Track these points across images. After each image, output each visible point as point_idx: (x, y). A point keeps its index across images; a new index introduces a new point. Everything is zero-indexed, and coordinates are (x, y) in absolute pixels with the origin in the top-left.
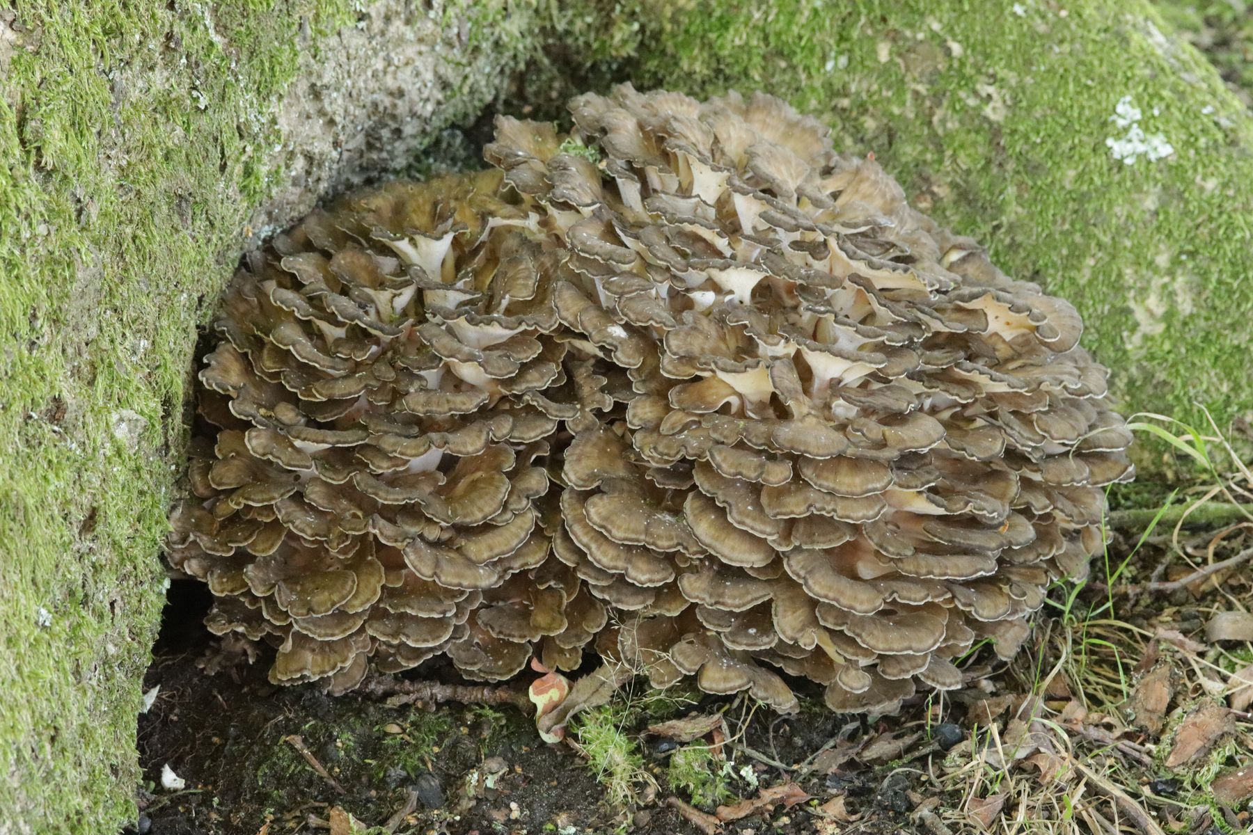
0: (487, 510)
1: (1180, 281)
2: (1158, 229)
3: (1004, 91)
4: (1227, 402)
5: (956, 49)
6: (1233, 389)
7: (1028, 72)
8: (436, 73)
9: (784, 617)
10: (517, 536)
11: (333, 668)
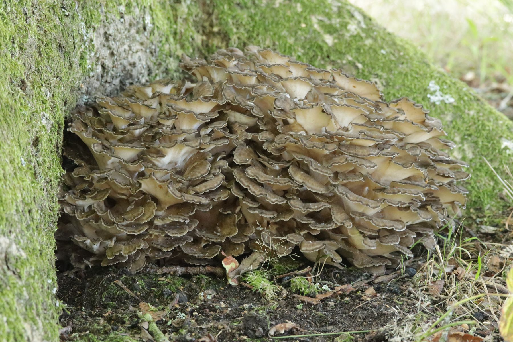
0: (202, 172)
1: (466, 147)
2: (454, 127)
3: (382, 80)
4: (494, 189)
5: (360, 66)
6: (495, 184)
7: (391, 73)
8: (147, 63)
9: (337, 215)
10: (217, 183)
11: (134, 250)
